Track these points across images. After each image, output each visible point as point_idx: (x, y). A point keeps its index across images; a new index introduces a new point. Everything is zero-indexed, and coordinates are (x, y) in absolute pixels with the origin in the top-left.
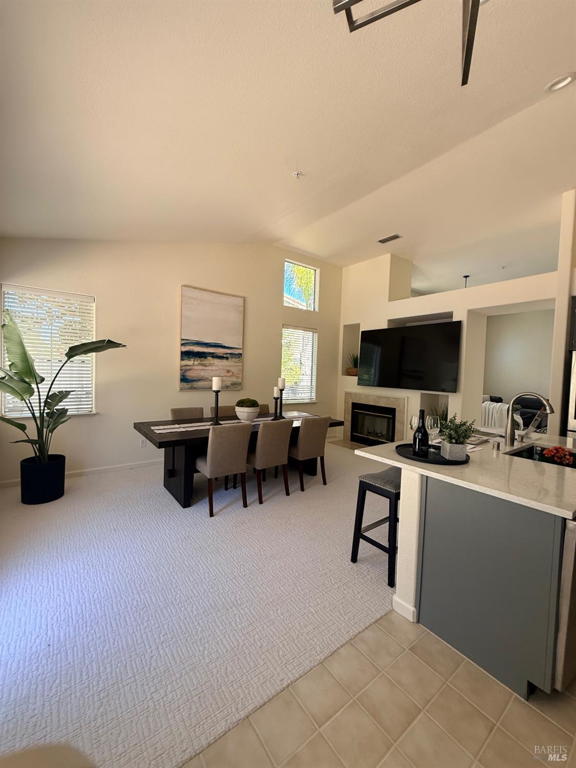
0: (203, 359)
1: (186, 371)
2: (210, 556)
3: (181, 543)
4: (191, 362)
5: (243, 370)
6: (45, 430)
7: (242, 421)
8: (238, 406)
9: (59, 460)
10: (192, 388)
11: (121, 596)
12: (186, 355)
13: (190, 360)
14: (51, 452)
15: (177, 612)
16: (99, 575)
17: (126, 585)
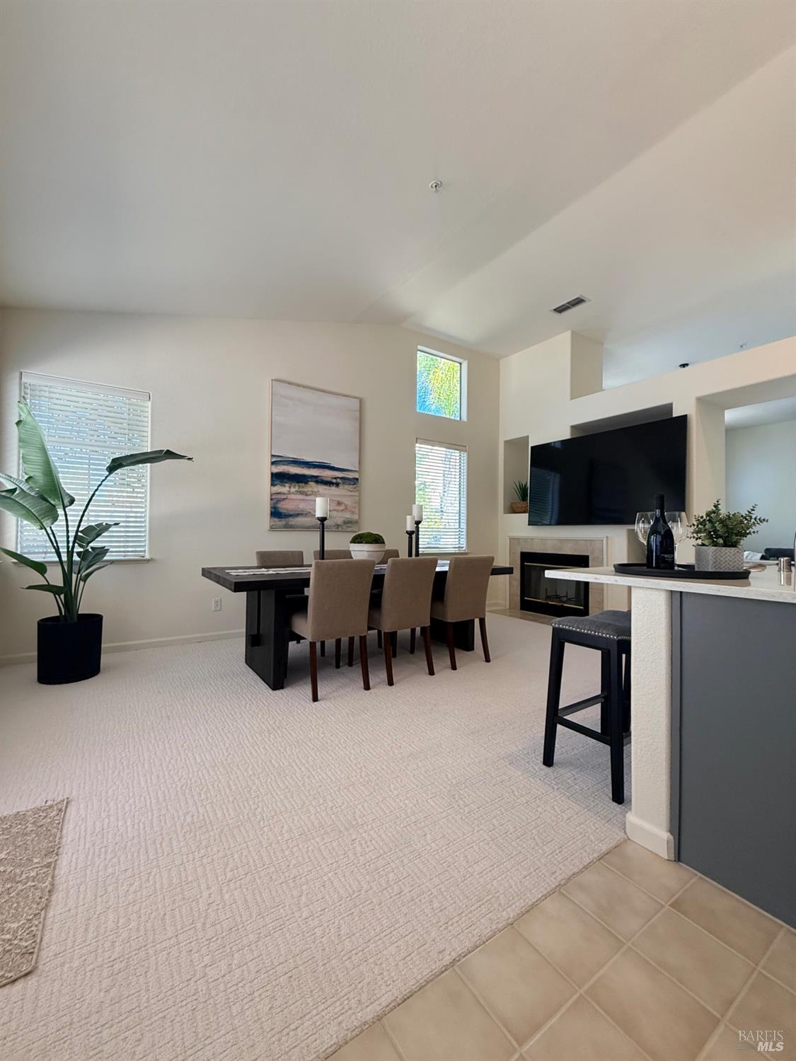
0: (303, 484)
1: (279, 501)
2: (313, 754)
3: (267, 735)
4: (284, 489)
5: (359, 503)
9: (94, 623)
11: (168, 809)
12: (278, 478)
13: (285, 486)
15: (256, 835)
16: (136, 778)
17: (177, 792)
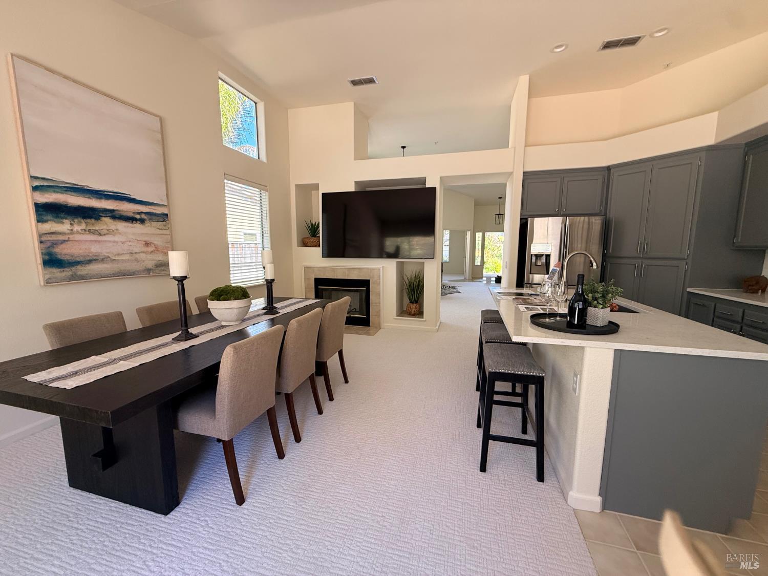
4: (64, 226)
8: (215, 300)
10: (74, 278)
12: (45, 211)
13: (63, 223)
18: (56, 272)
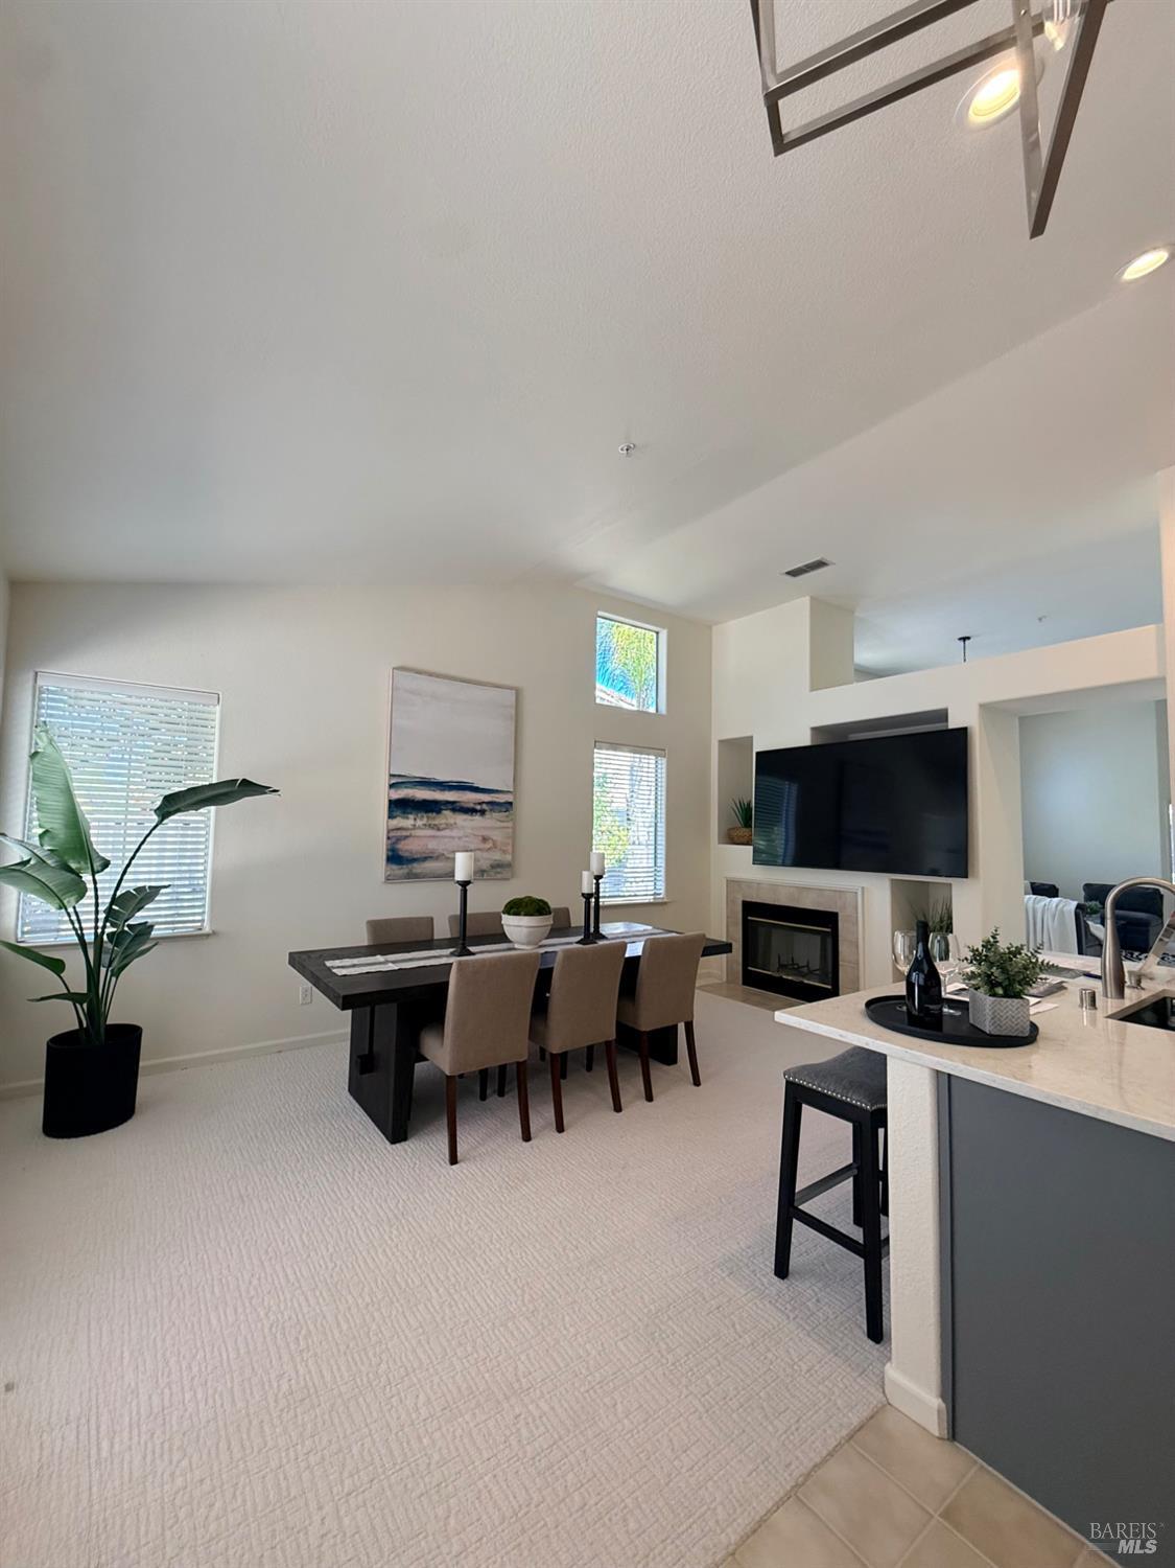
0: (434, 814)
1: (399, 839)
2: (454, 1263)
3: (387, 1229)
4: (407, 822)
5: (513, 837)
6: (103, 970)
7: (516, 946)
8: (509, 914)
9: (130, 1035)
10: (412, 876)
11: (253, 1369)
12: (398, 807)
13: (408, 818)
14: (114, 1018)
15: (382, 1411)
16: (203, 1312)
17: (265, 1338)
18: (396, 869)
